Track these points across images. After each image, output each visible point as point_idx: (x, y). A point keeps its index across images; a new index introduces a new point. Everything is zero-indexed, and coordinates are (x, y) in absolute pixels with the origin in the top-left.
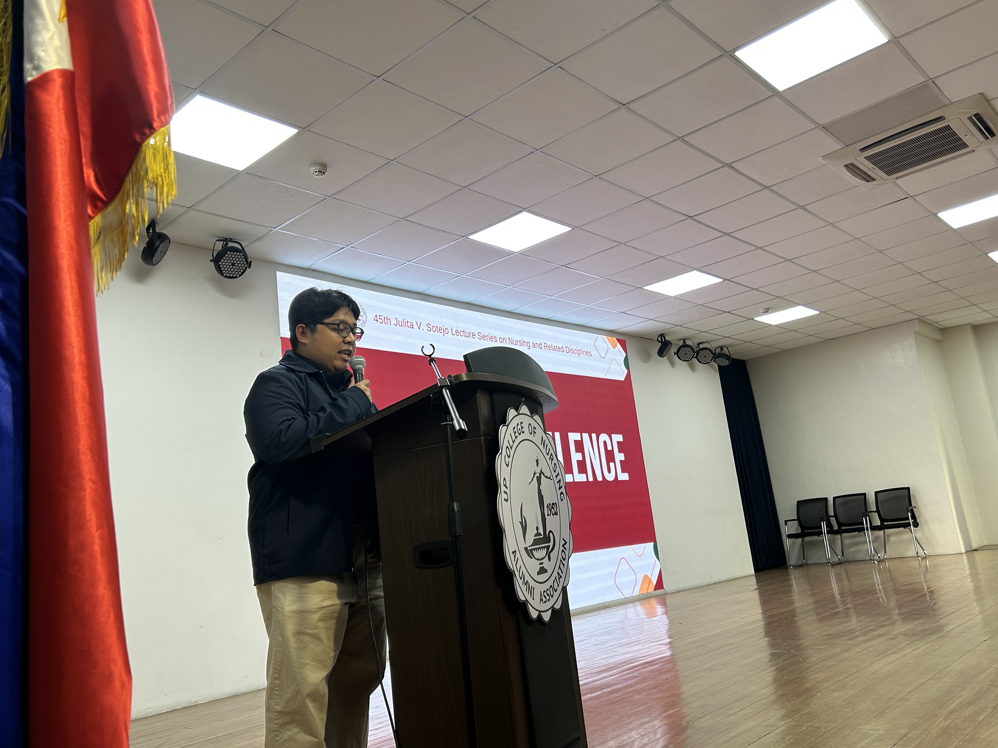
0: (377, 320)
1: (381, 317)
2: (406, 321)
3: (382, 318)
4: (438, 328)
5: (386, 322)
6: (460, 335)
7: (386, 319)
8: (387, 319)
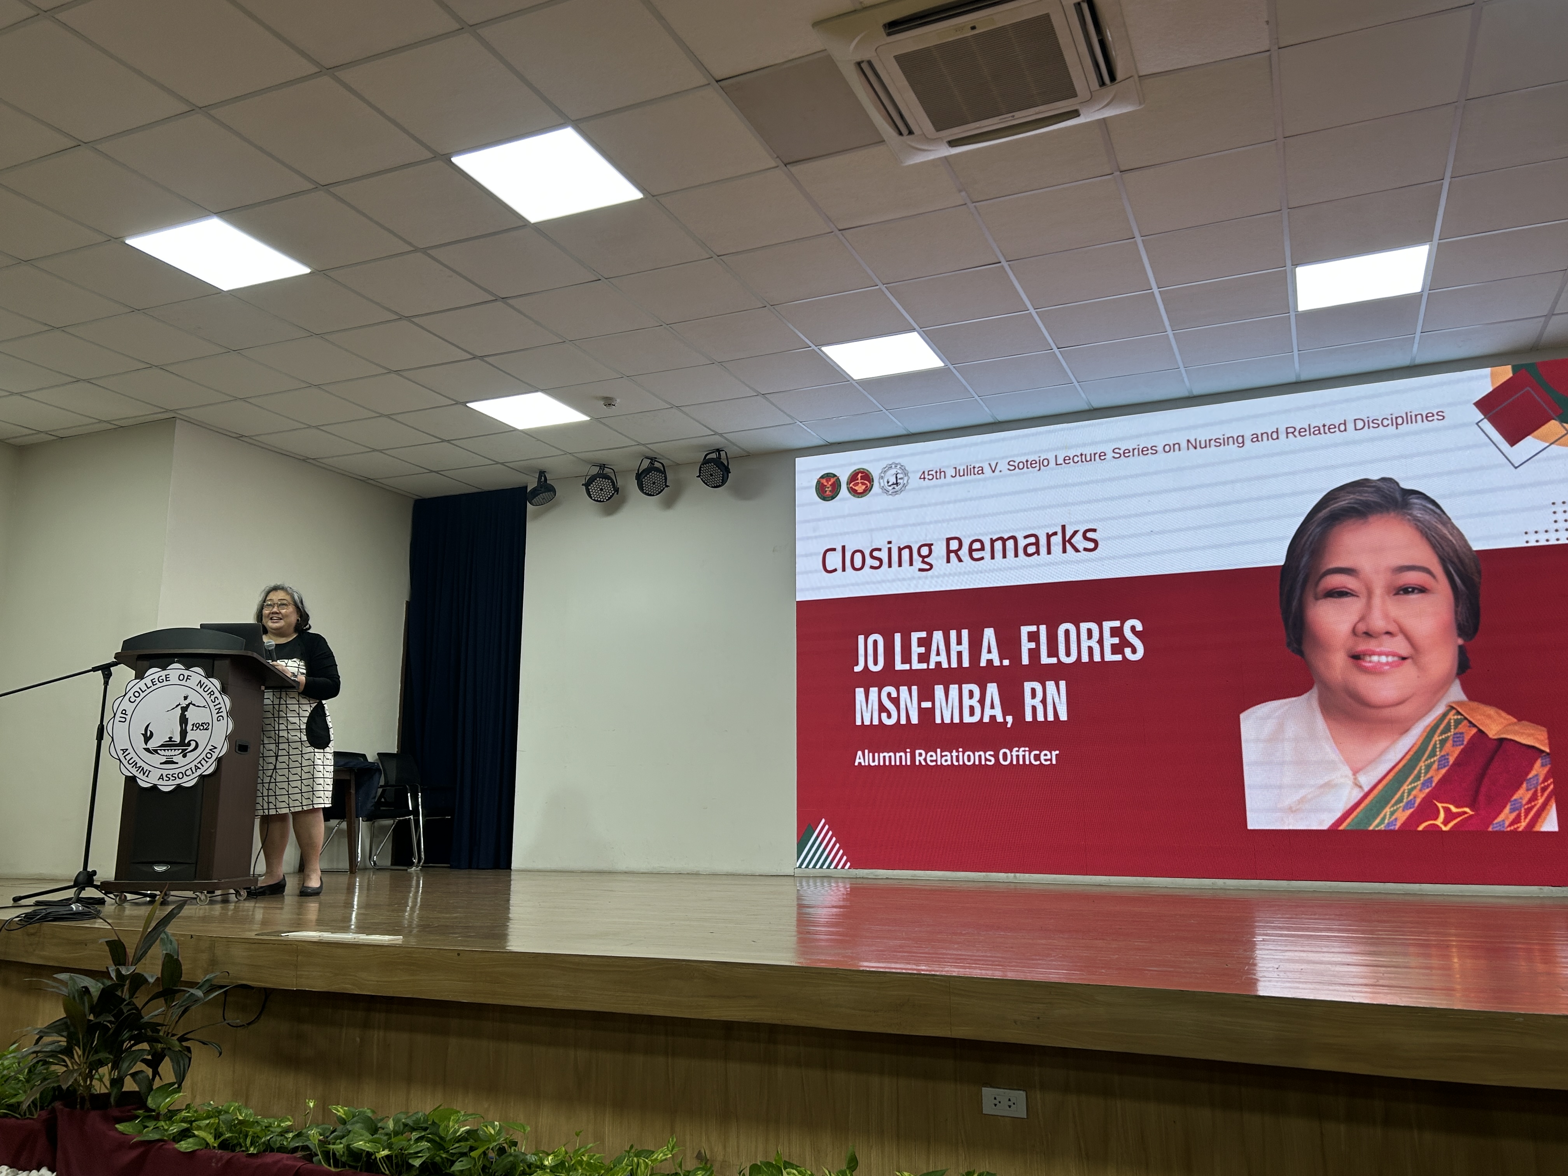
0: (924, 478)
1: (930, 473)
2: (972, 467)
3: (933, 473)
4: (1029, 463)
5: (938, 477)
6: (1072, 463)
7: (938, 474)
8: (940, 473)
